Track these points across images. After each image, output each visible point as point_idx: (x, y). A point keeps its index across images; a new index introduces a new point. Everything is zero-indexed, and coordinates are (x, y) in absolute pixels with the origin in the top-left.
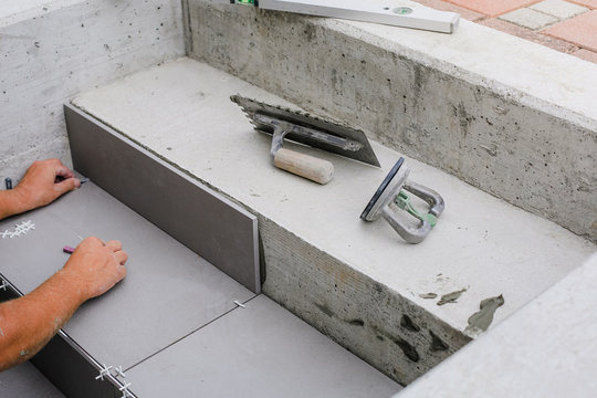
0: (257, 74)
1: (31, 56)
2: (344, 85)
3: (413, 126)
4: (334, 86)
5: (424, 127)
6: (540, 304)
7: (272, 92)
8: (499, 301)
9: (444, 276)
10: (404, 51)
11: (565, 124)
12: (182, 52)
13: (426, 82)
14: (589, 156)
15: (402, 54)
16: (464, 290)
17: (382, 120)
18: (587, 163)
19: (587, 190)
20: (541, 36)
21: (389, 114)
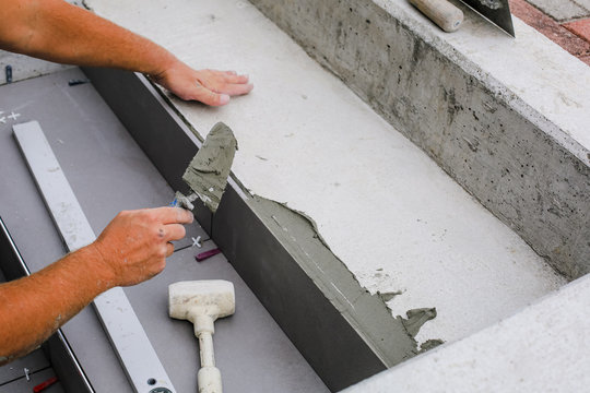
0: (272, 7)
2: (348, 40)
3: (404, 99)
4: (337, 38)
5: (414, 103)
7: (282, 28)
8: (430, 314)
9: (383, 273)
10: (409, 20)
11: (548, 140)
13: (423, 58)
14: (566, 180)
15: (406, 23)
16: (399, 293)
17: (376, 85)
18: (562, 186)
19: (557, 214)
21: (384, 80)
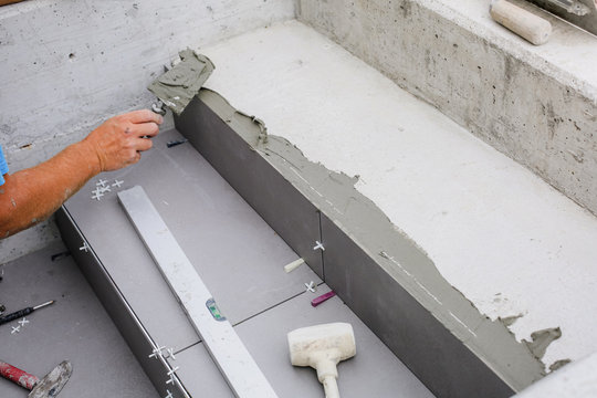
0: (358, 45)
1: (129, 18)
2: (437, 66)
3: (502, 119)
4: (427, 66)
5: (513, 120)
7: (370, 64)
8: (555, 334)
9: (502, 297)
10: (496, 38)
12: (291, 14)
13: (516, 74)
15: (493, 42)
16: (521, 316)
17: (472, 108)
21: (479, 102)
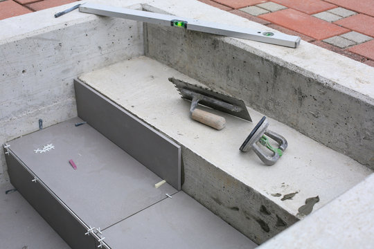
0: (185, 67)
1: (57, 51)
2: (234, 74)
3: (272, 100)
4: (227, 75)
5: (278, 100)
6: (340, 200)
8: (316, 199)
9: (285, 184)
11: (358, 101)
12: (142, 53)
13: (280, 75)
14: (371, 120)
15: (267, 58)
16: (297, 193)
17: (254, 95)
18: (369, 124)
19: (369, 139)
20: (346, 52)
21: (258, 92)
